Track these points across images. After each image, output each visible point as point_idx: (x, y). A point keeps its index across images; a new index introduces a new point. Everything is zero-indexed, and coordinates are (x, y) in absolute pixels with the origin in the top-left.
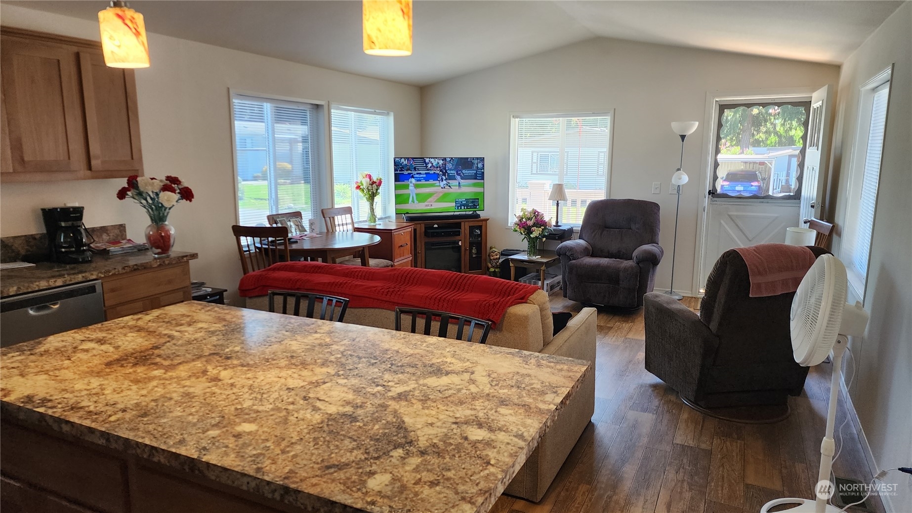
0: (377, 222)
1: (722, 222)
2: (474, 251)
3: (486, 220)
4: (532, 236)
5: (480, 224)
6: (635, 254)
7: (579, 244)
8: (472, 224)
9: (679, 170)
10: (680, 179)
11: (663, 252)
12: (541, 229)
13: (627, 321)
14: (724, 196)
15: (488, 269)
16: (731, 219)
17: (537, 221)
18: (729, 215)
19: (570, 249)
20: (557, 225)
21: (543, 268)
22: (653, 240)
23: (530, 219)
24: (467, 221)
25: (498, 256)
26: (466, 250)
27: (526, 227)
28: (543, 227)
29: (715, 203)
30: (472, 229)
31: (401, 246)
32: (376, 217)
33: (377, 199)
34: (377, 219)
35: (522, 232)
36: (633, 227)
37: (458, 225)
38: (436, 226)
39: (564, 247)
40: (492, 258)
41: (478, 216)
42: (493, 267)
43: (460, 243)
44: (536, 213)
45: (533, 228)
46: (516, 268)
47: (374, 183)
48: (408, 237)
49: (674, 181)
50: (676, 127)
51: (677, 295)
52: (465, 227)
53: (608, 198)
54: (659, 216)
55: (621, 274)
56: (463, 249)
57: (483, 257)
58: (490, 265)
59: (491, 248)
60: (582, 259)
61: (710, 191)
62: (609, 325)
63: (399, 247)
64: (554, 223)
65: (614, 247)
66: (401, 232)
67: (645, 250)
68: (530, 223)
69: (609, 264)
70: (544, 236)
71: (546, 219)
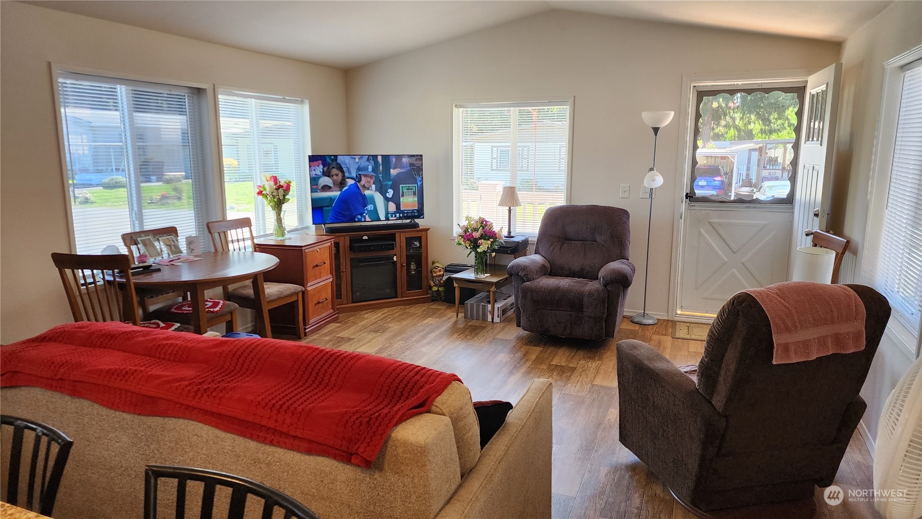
0: (287, 236)
1: (702, 231)
2: (413, 266)
3: (426, 230)
4: (479, 250)
5: (419, 234)
6: (601, 274)
7: (534, 262)
8: (409, 235)
9: (652, 169)
10: (653, 180)
11: (634, 270)
12: (489, 242)
13: (592, 358)
14: (705, 200)
15: (430, 288)
16: (713, 227)
17: (485, 232)
18: (709, 223)
19: (524, 268)
20: (509, 236)
21: (493, 289)
22: (622, 255)
23: (476, 230)
24: (403, 232)
25: (442, 273)
26: (402, 266)
27: (472, 239)
28: (492, 240)
29: (693, 208)
30: (409, 241)
31: (317, 266)
32: (284, 229)
33: (285, 207)
34: (286, 232)
35: (467, 245)
36: (599, 239)
37: (393, 237)
38: (365, 238)
39: (516, 266)
40: (434, 275)
41: (417, 225)
42: (436, 285)
43: (395, 258)
44: (483, 223)
45: (480, 241)
46: (462, 289)
47: (281, 187)
48: (327, 254)
49: (647, 183)
50: (648, 118)
51: (651, 318)
52: (401, 238)
53: (568, 204)
54: (628, 225)
55: (585, 299)
56: (398, 266)
57: (424, 273)
58: (432, 284)
59: (433, 263)
60: (538, 280)
61: (687, 194)
62: (571, 365)
63: (314, 267)
64: (505, 233)
65: (576, 263)
66: (316, 248)
67: (614, 269)
68: (477, 235)
69: (570, 287)
70: (494, 250)
71: (496, 229)
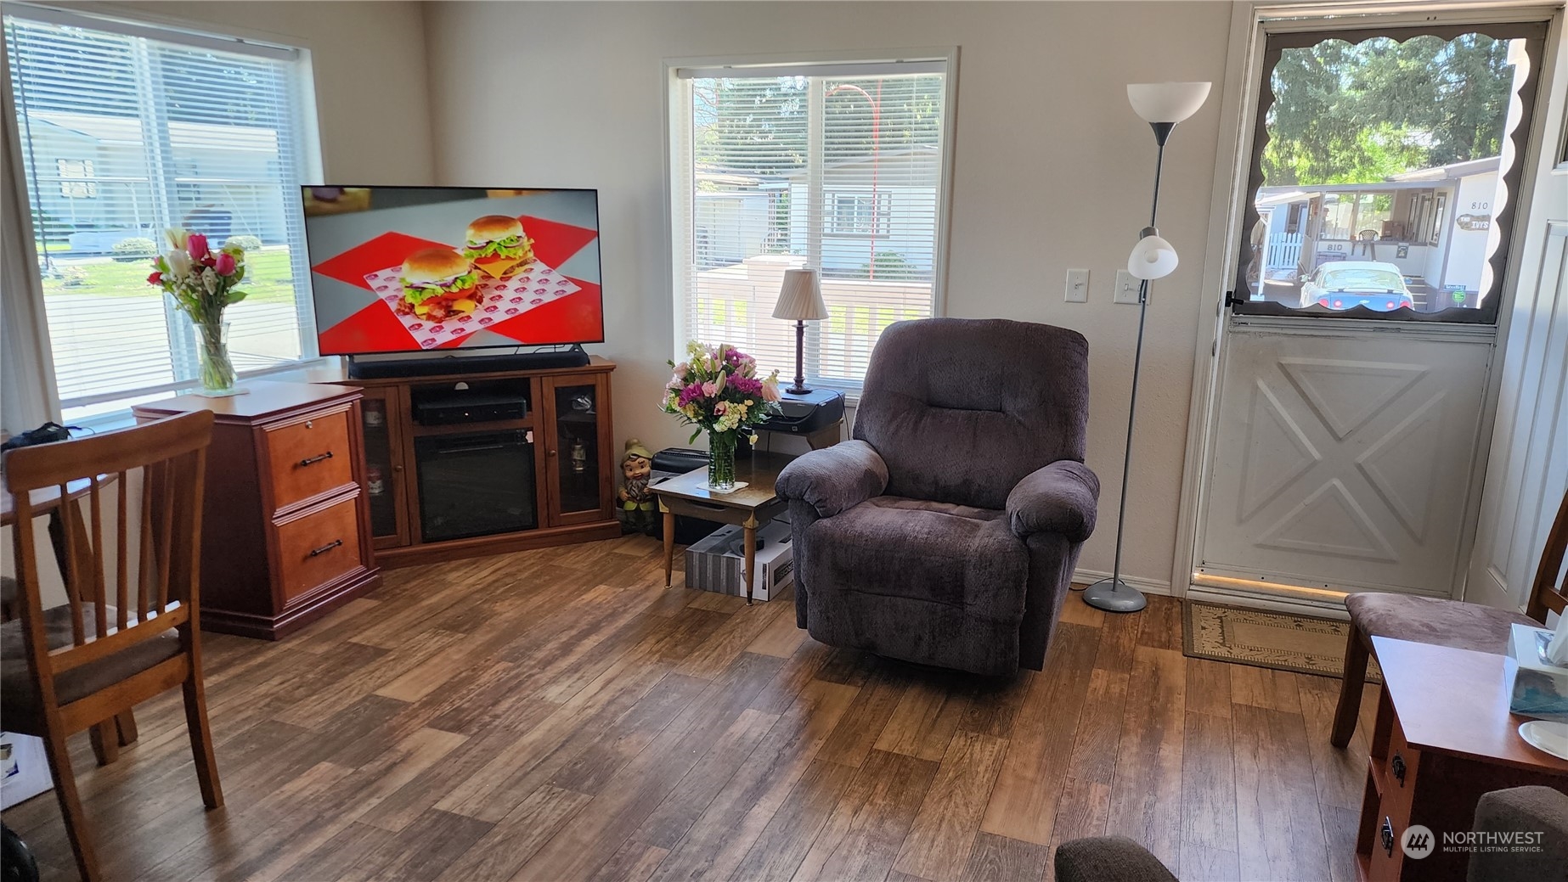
0: (237, 386)
1: (1261, 384)
2: (578, 454)
3: (607, 371)
4: (717, 427)
5: (589, 381)
6: (1014, 503)
7: (845, 465)
8: (563, 382)
9: (1148, 232)
10: (1153, 260)
11: (1098, 490)
12: (743, 408)
13: (982, 728)
14: (1272, 309)
15: (621, 503)
16: (1288, 376)
17: (732, 382)
18: (1281, 366)
19: (818, 483)
20: (799, 388)
21: (750, 522)
22: (1067, 450)
23: (712, 376)
24: (548, 375)
25: (646, 469)
26: (547, 455)
27: (701, 400)
28: (750, 403)
29: (1243, 328)
30: (565, 397)
31: (304, 464)
32: (229, 369)
33: (229, 313)
34: (235, 377)
35: (690, 414)
36: (1010, 406)
37: (523, 388)
38: (463, 386)
39: (797, 477)
40: (629, 474)
41: (581, 359)
42: (633, 499)
43: (530, 437)
44: (731, 359)
45: (720, 406)
46: (677, 518)
47: (211, 262)
48: (341, 430)
49: (1136, 267)
50: (1143, 99)
51: (1131, 593)
52: (544, 390)
53: (940, 316)
54: (1085, 372)
55: (971, 574)
56: (539, 454)
57: (603, 472)
58: (624, 494)
59: (628, 446)
60: (852, 514)
61: (1229, 294)
63: (295, 467)
64: (788, 376)
65: (952, 465)
66: (301, 419)
67: (1046, 495)
68: (712, 389)
69: (932, 538)
70: (756, 427)
71: (761, 374)
